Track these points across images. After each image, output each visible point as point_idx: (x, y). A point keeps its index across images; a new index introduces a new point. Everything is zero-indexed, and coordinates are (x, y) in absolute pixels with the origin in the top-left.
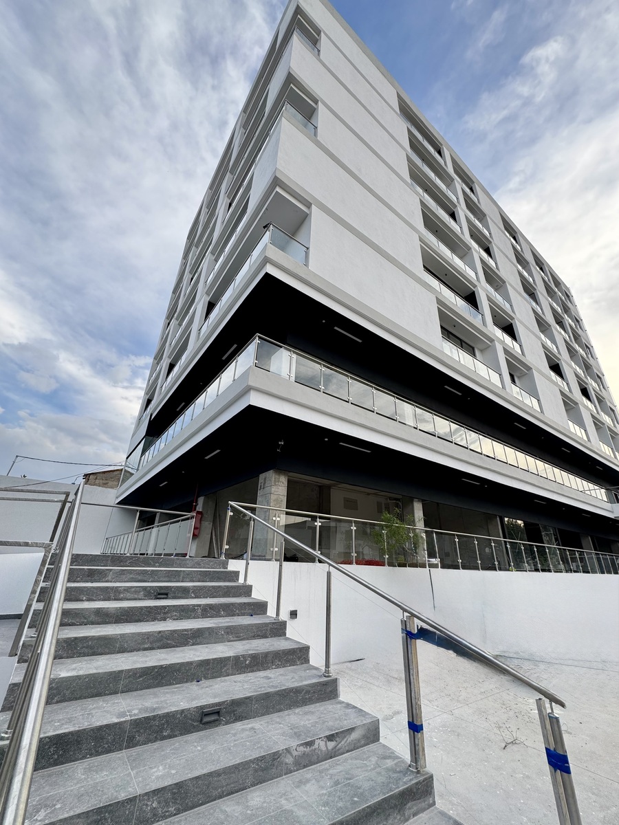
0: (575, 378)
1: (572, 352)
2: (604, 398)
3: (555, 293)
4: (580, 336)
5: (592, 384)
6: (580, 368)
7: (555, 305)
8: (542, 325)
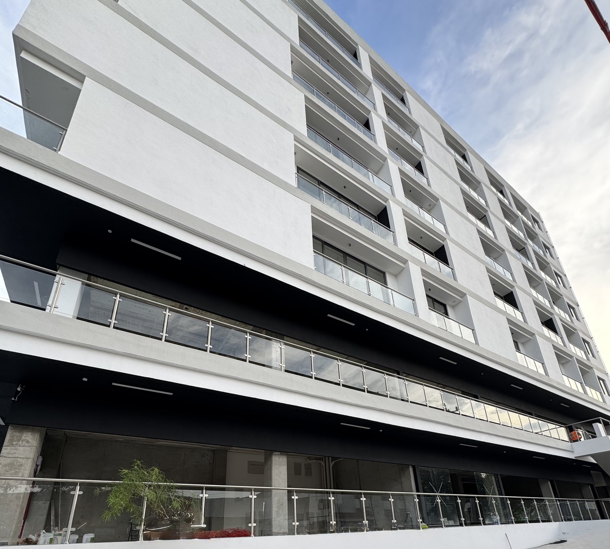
0: (534, 306)
1: (533, 280)
2: (576, 330)
3: (517, 217)
4: (548, 264)
5: (559, 315)
6: (545, 296)
7: (515, 229)
8: (490, 248)
